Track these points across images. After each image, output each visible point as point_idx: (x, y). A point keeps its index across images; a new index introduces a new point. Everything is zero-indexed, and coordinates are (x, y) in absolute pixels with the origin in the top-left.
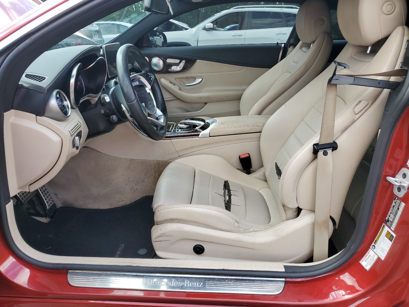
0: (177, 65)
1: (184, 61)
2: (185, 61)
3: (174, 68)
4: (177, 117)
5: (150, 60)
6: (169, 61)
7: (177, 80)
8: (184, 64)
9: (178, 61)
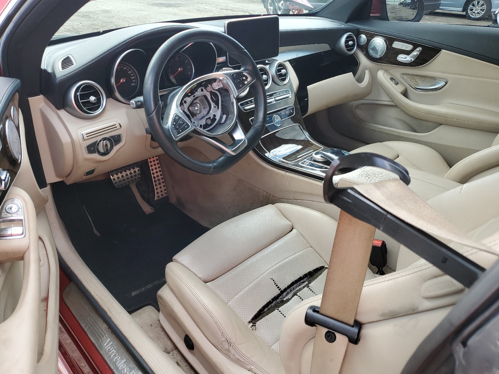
0: (408, 53)
1: (419, 49)
2: (421, 48)
3: (402, 58)
4: (388, 134)
5: (369, 41)
6: (397, 45)
7: (405, 77)
8: (418, 53)
9: (409, 47)
